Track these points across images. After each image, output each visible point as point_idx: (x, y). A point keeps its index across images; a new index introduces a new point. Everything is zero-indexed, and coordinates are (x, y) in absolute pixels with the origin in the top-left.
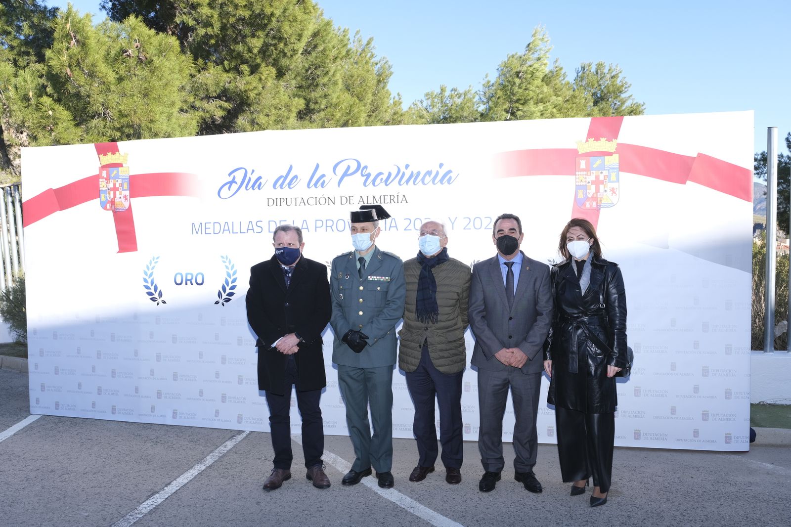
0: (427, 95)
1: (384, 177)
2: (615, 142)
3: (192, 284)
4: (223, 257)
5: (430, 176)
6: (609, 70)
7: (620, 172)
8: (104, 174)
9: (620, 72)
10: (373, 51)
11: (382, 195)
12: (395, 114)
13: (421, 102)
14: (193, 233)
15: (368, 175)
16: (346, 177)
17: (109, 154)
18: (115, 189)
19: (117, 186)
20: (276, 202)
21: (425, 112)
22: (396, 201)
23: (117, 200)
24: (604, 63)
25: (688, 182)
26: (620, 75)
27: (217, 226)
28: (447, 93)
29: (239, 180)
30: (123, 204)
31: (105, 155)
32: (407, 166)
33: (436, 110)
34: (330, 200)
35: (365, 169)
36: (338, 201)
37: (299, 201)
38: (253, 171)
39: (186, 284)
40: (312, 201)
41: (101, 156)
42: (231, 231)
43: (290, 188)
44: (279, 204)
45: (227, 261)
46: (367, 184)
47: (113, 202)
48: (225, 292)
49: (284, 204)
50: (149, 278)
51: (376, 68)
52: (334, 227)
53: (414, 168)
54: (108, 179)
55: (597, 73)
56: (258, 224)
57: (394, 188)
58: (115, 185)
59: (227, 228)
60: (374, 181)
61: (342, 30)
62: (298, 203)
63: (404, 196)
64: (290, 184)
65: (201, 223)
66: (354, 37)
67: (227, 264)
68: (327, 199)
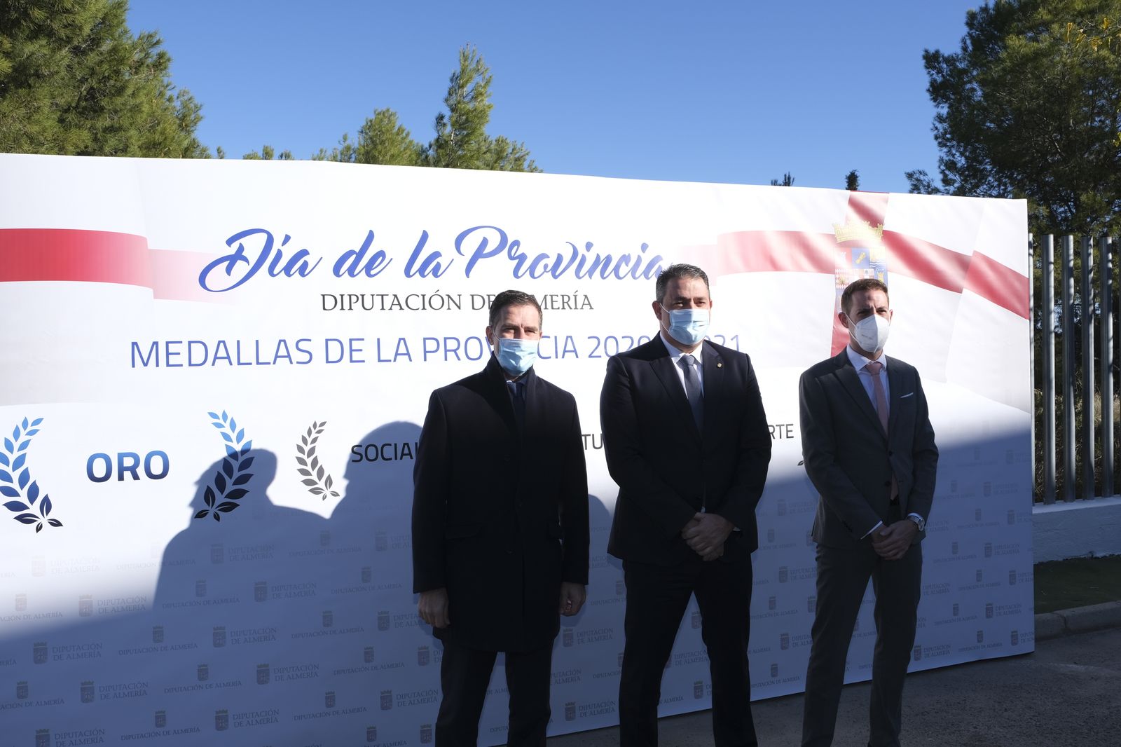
1: (551, 262)
2: (880, 228)
3: (136, 477)
4: (213, 415)
5: (627, 265)
6: (513, 150)
9: (527, 154)
11: (549, 293)
14: (133, 366)
15: (522, 258)
16: (480, 260)
20: (342, 302)
22: (573, 306)
24: (506, 139)
26: (527, 157)
27: (198, 348)
29: (252, 254)
32: (589, 246)
34: (451, 301)
35: (516, 247)
36: (466, 302)
37: (388, 301)
38: (287, 238)
39: (121, 478)
40: (415, 302)
42: (234, 359)
43: (369, 275)
44: (346, 306)
45: (227, 425)
46: (520, 274)
48: (222, 491)
49: (357, 306)
50: (14, 470)
51: (174, 106)
52: (461, 352)
53: (601, 250)
56: (302, 345)
57: (568, 283)
59: (222, 353)
62: (387, 306)
63: (586, 296)
64: (369, 268)
65: (156, 344)
67: (227, 430)
68: (446, 299)
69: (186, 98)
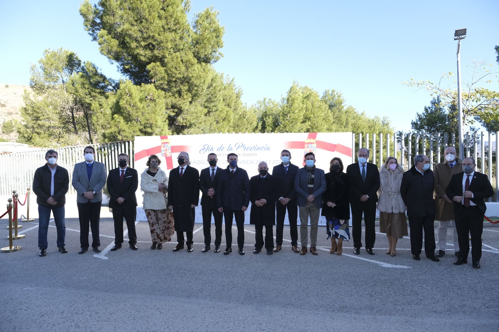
0: (258, 102)
1: (250, 148)
2: (315, 140)
5: (263, 148)
6: (337, 93)
7: (317, 149)
8: (163, 145)
10: (234, 83)
11: (249, 153)
12: (244, 112)
13: (255, 105)
15: (245, 148)
16: (239, 148)
17: (165, 139)
18: (166, 150)
19: (167, 149)
21: (257, 110)
22: (253, 155)
23: (167, 153)
24: (335, 90)
25: (335, 151)
26: (341, 95)
27: (199, 162)
28: (267, 101)
29: (206, 148)
30: (169, 155)
31: (163, 139)
32: (257, 145)
33: (262, 108)
37: (224, 155)
41: (162, 140)
47: (165, 154)
51: (236, 91)
53: (259, 146)
54: (164, 147)
55: (332, 94)
57: (253, 152)
58: (166, 149)
60: (247, 149)
61: (221, 73)
63: (256, 154)
64: (222, 150)
65: (194, 161)
66: (226, 77)
69: (239, 88)
